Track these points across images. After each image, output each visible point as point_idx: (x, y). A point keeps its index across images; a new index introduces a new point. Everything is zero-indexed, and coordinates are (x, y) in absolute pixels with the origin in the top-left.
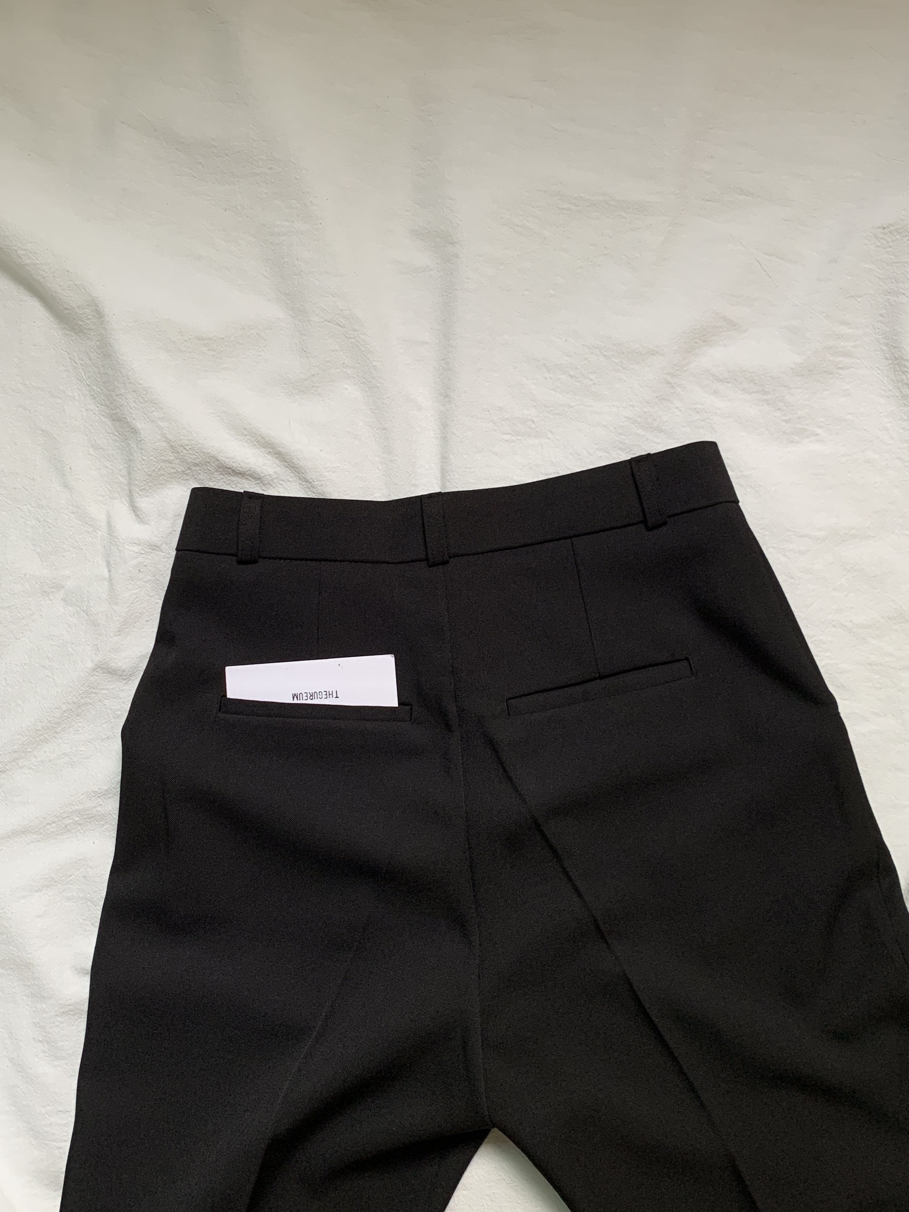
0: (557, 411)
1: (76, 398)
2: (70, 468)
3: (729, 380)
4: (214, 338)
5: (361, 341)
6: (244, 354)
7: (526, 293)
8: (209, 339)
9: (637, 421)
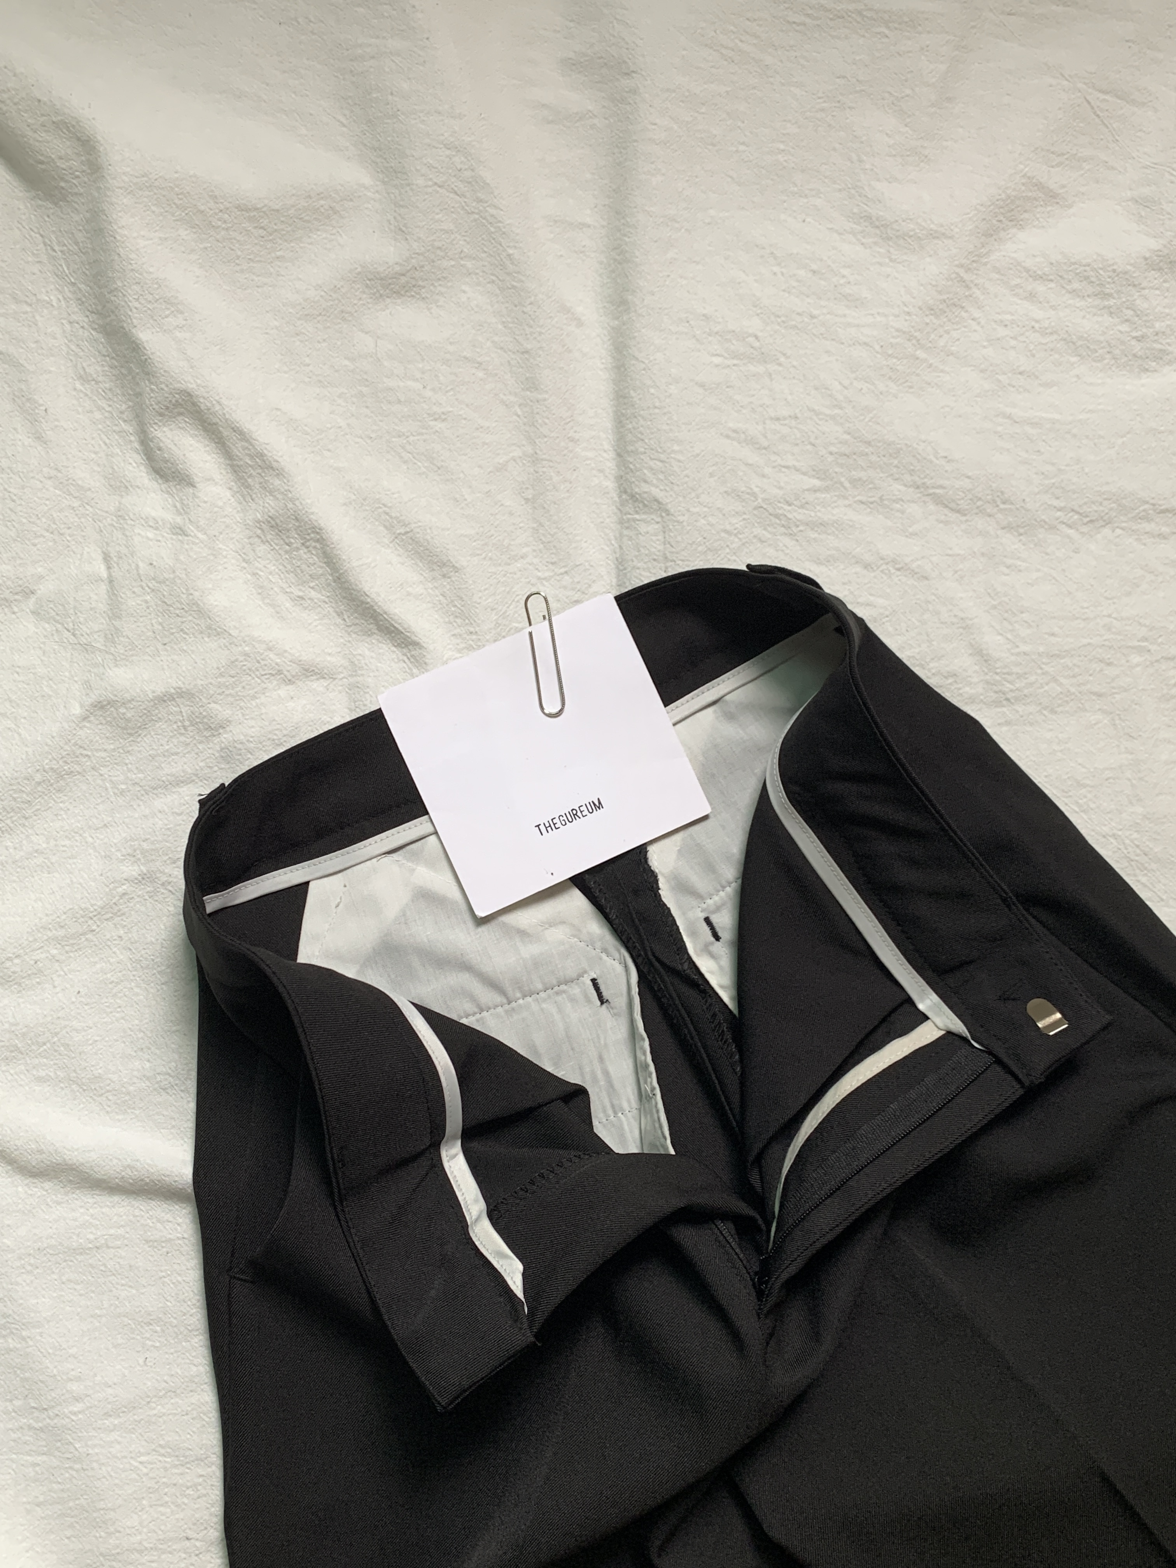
0: (794, 323)
1: (55, 304)
2: (46, 410)
3: (1051, 277)
4: (264, 209)
5: (489, 218)
6: (309, 237)
7: (742, 148)
8: (256, 209)
9: (916, 337)
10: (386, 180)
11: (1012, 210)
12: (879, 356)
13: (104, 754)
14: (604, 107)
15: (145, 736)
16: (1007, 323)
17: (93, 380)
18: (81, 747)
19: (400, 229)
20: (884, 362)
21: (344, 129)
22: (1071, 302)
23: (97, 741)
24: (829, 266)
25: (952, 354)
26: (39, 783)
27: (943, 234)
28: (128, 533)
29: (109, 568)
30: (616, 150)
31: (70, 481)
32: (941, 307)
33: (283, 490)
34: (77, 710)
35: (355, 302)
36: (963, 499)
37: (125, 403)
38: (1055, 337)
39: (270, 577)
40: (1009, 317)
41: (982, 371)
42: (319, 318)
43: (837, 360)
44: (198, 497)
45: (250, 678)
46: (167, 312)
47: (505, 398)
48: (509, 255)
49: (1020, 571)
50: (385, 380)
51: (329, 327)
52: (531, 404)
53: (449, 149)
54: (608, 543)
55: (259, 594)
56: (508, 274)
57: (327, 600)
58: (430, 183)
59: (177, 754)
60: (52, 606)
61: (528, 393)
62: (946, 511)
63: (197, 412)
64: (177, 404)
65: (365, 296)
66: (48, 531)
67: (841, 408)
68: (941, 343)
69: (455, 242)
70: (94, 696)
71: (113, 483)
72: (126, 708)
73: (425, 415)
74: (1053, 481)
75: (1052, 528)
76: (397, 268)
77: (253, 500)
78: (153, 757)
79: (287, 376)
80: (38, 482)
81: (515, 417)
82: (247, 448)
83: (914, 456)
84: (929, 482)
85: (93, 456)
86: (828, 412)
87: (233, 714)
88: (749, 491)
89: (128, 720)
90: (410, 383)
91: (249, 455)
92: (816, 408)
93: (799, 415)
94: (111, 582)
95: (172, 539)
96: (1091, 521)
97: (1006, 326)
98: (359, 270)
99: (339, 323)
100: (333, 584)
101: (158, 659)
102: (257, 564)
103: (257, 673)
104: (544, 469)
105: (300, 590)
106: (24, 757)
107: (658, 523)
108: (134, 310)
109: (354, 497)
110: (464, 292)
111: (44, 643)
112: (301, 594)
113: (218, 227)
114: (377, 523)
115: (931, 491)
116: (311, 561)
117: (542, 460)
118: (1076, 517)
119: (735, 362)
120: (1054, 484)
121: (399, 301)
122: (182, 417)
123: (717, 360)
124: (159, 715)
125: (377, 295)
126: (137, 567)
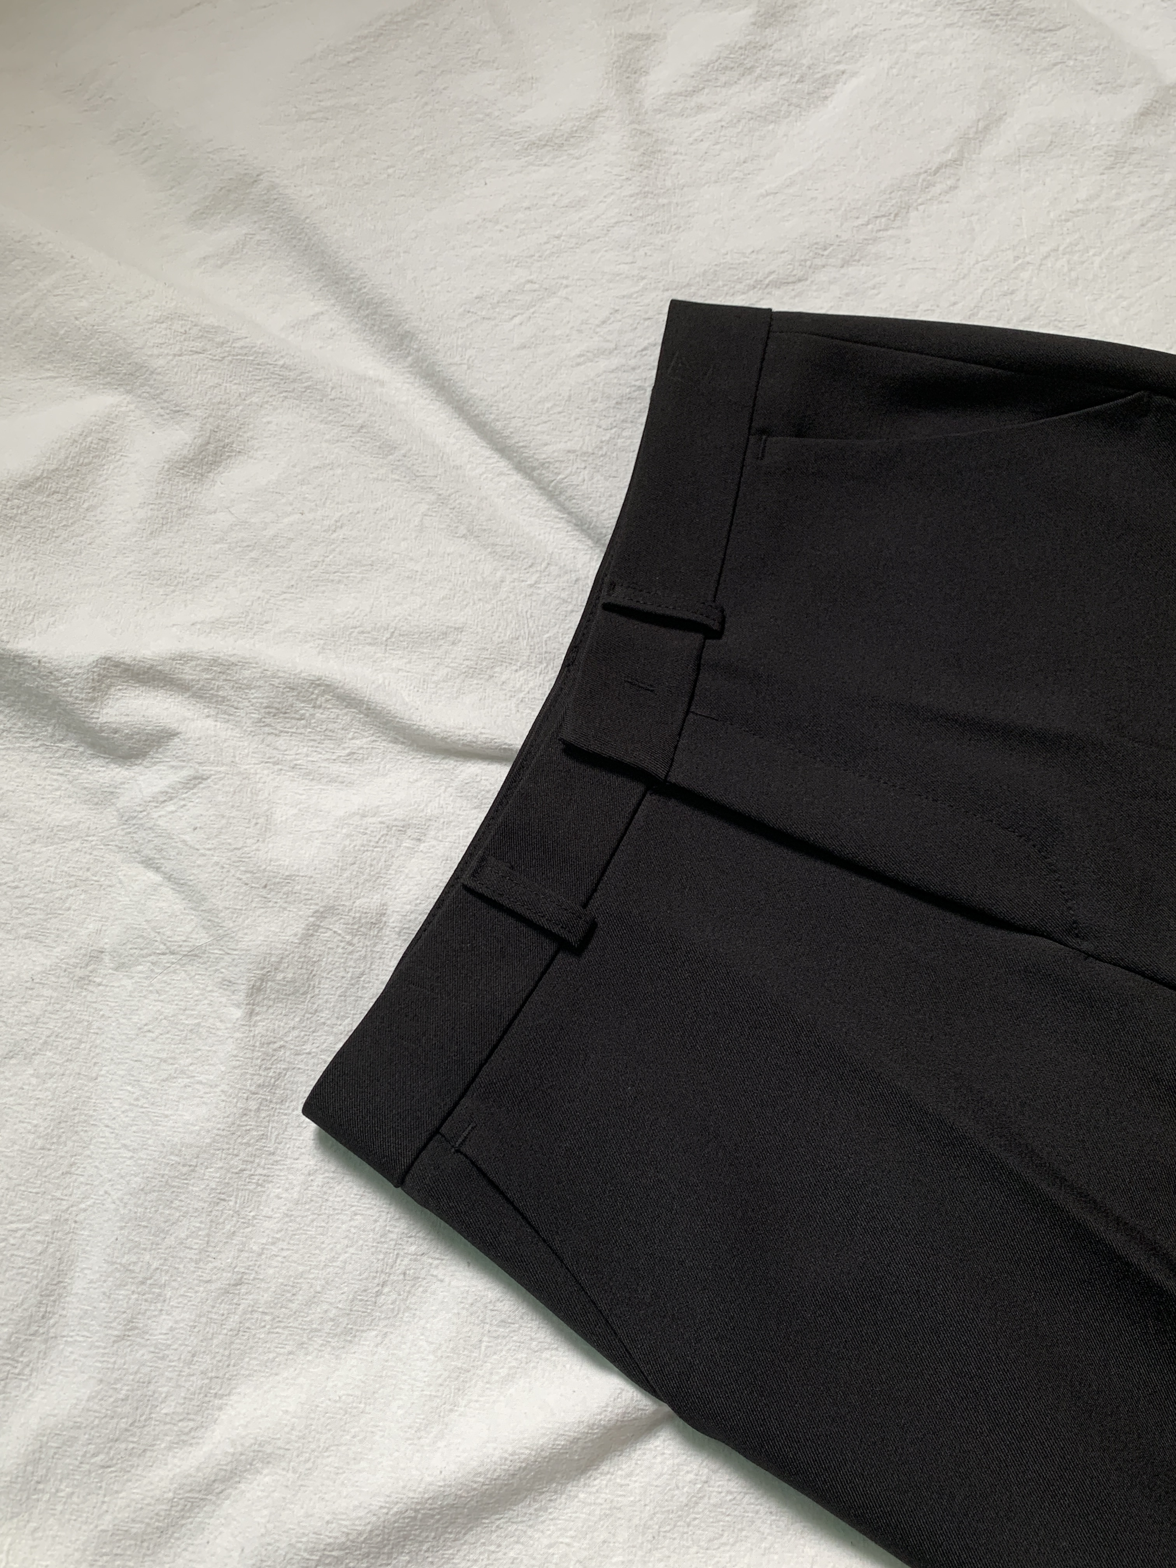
10: (128, 388)
11: (630, 65)
12: (634, 223)
14: (255, 222)
15: (319, 983)
16: (701, 138)
18: (269, 1044)
19: (175, 412)
20: (643, 224)
21: (57, 380)
22: (730, 92)
23: (279, 1026)
24: (536, 196)
25: (684, 186)
26: (258, 1110)
27: (599, 111)
28: (149, 825)
31: (55, 829)
33: (258, 675)
34: (237, 1013)
35: (184, 495)
36: (794, 270)
37: (48, 725)
38: (743, 121)
39: (309, 759)
40: (697, 134)
41: (716, 182)
42: (164, 528)
43: (606, 251)
44: (189, 739)
45: (369, 854)
47: (375, 476)
50: (264, 533)
51: (178, 530)
53: (163, 322)
54: (557, 520)
55: (313, 779)
57: (373, 738)
59: (363, 974)
60: (130, 946)
62: (791, 287)
63: (126, 670)
64: (102, 678)
65: (188, 485)
67: (643, 278)
68: (669, 184)
69: (228, 391)
70: (243, 987)
71: (96, 800)
72: (283, 972)
73: (323, 534)
74: (843, 209)
75: (875, 240)
76: (199, 441)
77: (237, 708)
78: (344, 995)
79: (177, 593)
80: (26, 854)
81: (396, 483)
82: (196, 665)
83: (730, 268)
84: (759, 277)
85: (58, 793)
86: (637, 289)
87: (382, 895)
88: (633, 389)
89: (294, 981)
90: (286, 521)
91: (203, 670)
92: (625, 293)
93: (617, 308)
95: (194, 794)
96: (896, 215)
97: (702, 140)
98: (167, 466)
99: (185, 521)
100: (368, 720)
102: (289, 758)
103: (372, 844)
104: (458, 502)
105: (344, 749)
106: (223, 1098)
107: (585, 468)
109: (322, 642)
110: (269, 423)
111: (152, 985)
112: (348, 751)
114: (360, 647)
115: (767, 281)
116: (332, 716)
117: (449, 496)
118: (883, 220)
119: (532, 310)
120: (845, 210)
121: (221, 469)
122: (114, 688)
123: (517, 320)
124: (318, 953)
125: (199, 477)
126: (184, 841)
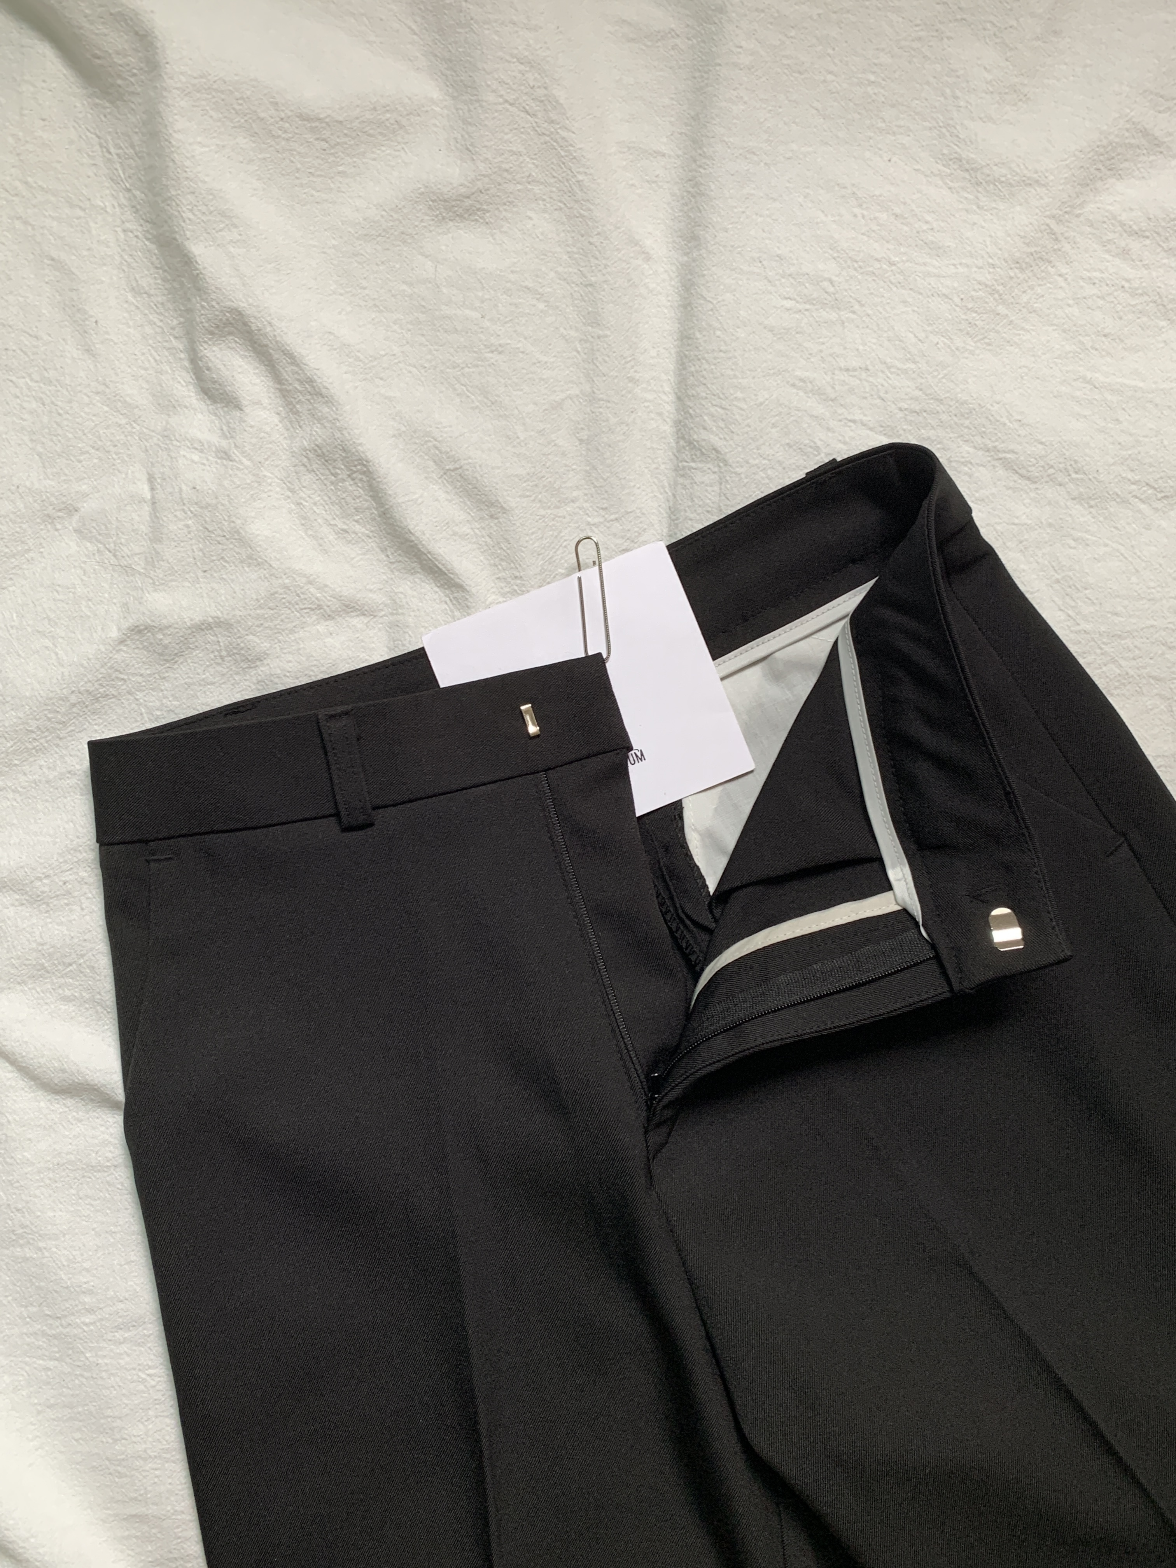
0: (871, 269)
1: (108, 210)
2: (96, 322)
3: (1147, 234)
4: (327, 120)
5: (559, 140)
6: (373, 152)
7: (830, 77)
8: (319, 119)
9: (998, 292)
10: (456, 94)
11: (1113, 158)
12: (957, 309)
13: (140, 679)
14: (688, 26)
15: (182, 663)
16: (1096, 281)
17: (145, 293)
18: (117, 671)
19: (468, 149)
20: (963, 317)
21: (415, 37)
22: (1165, 261)
23: (133, 665)
24: (913, 210)
25: (1034, 311)
26: (74, 705)
27: (1037, 181)
28: (172, 454)
29: (152, 489)
30: (697, 74)
31: (118, 397)
32: (1027, 260)
33: (331, 419)
34: (114, 633)
35: (416, 223)
36: (1034, 465)
37: (176, 318)
38: (1146, 298)
39: (315, 508)
40: (1097, 274)
41: (1064, 331)
42: (379, 239)
43: (914, 311)
44: (244, 421)
45: (289, 611)
46: (222, 226)
47: (565, 333)
48: (578, 182)
49: (1088, 545)
50: (443, 307)
51: (388, 249)
52: (592, 340)
53: (522, 63)
54: (662, 491)
55: (303, 525)
56: (576, 201)
57: (371, 534)
58: (501, 100)
59: (213, 683)
60: (94, 525)
61: (590, 328)
62: (1016, 477)
63: (248, 332)
64: (228, 323)
65: (427, 218)
66: (93, 448)
67: (915, 362)
68: (1025, 298)
69: (523, 165)
70: (131, 621)
71: (161, 402)
72: (164, 635)
73: (482, 347)
74: (1130, 452)
75: (1125, 501)
76: (462, 190)
77: (300, 427)
78: (189, 685)
79: (342, 298)
80: (85, 397)
81: (575, 353)
82: (297, 373)
83: (987, 418)
84: (1001, 446)
85: (143, 372)
86: (900, 365)
87: (271, 647)
88: (812, 444)
89: (166, 647)
90: (467, 312)
91: (298, 380)
92: (889, 360)
93: (870, 367)
94: (154, 503)
95: (216, 463)
97: (1094, 284)
98: (422, 190)
99: (399, 246)
100: (379, 519)
101: (197, 586)
102: (302, 494)
103: (297, 607)
104: (601, 410)
105: (344, 523)
106: (59, 678)
107: (714, 473)
108: (188, 222)
109: (404, 429)
110: (530, 218)
111: (85, 562)
112: (345, 527)
113: (279, 136)
114: (426, 457)
115: (1001, 455)
116: (356, 493)
117: (599, 400)
119: (807, 306)
120: (1130, 455)
121: (462, 225)
122: (231, 337)
123: (788, 304)
124: (196, 644)
125: (440, 218)
126: (181, 490)
